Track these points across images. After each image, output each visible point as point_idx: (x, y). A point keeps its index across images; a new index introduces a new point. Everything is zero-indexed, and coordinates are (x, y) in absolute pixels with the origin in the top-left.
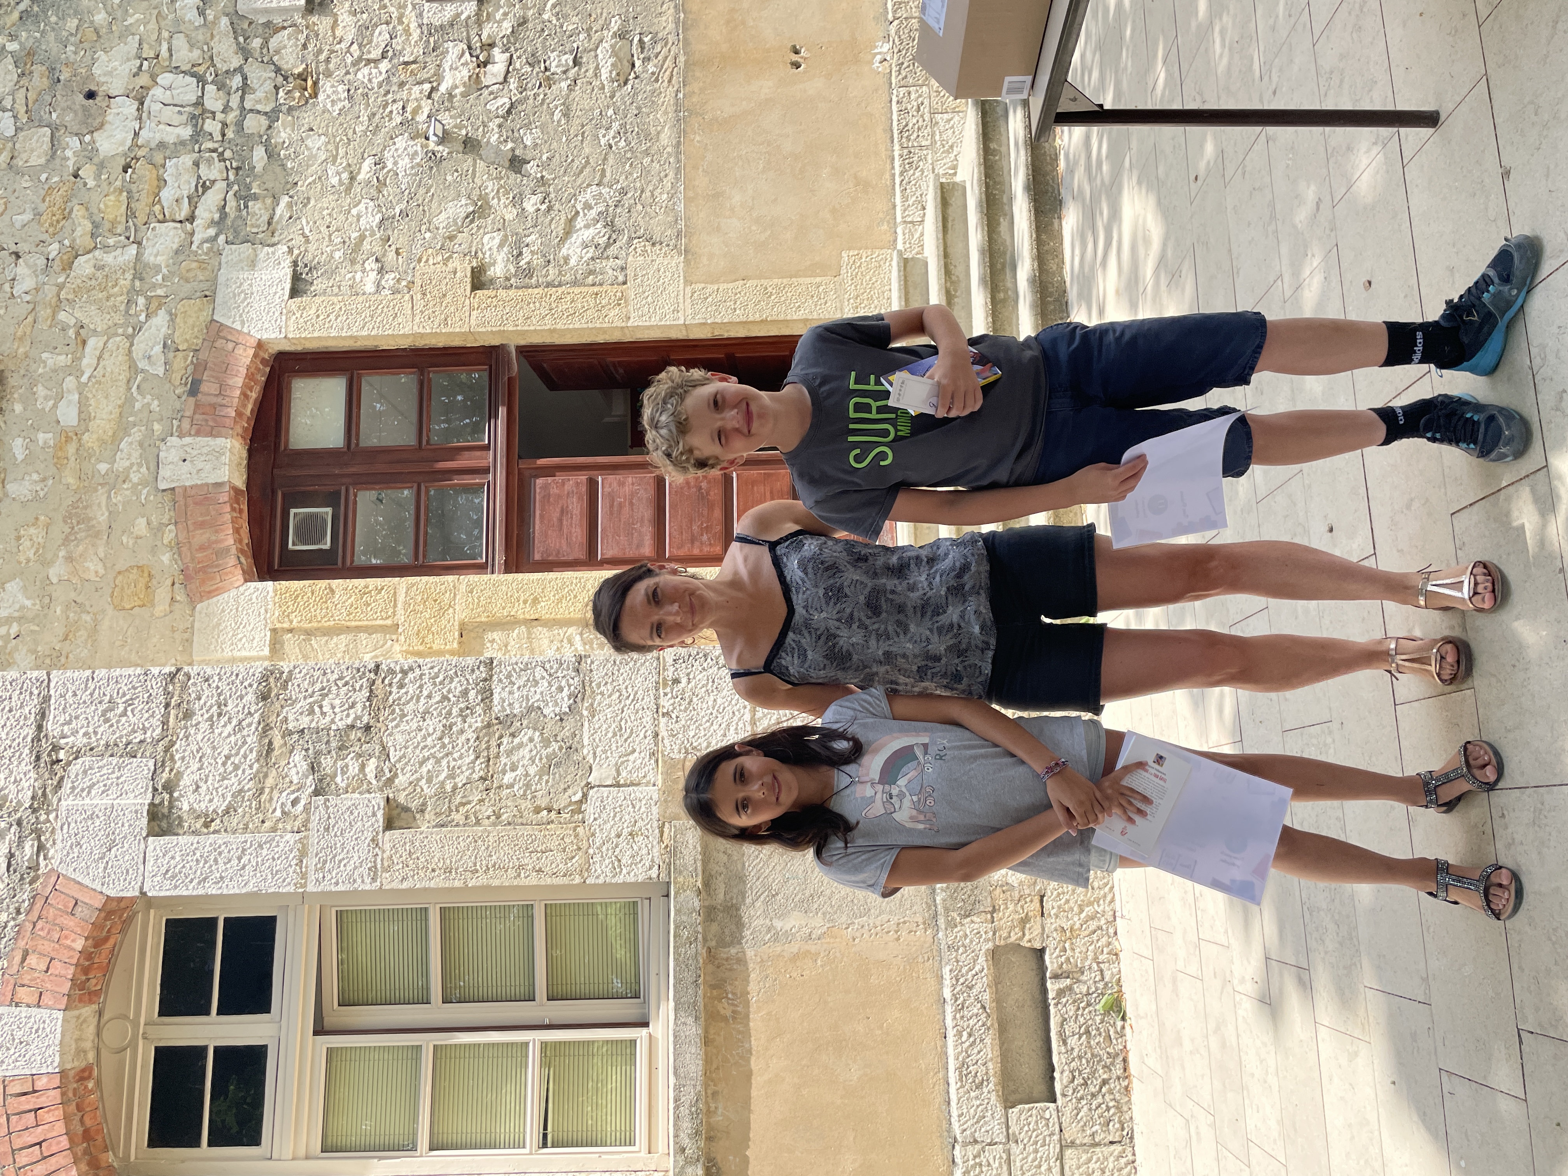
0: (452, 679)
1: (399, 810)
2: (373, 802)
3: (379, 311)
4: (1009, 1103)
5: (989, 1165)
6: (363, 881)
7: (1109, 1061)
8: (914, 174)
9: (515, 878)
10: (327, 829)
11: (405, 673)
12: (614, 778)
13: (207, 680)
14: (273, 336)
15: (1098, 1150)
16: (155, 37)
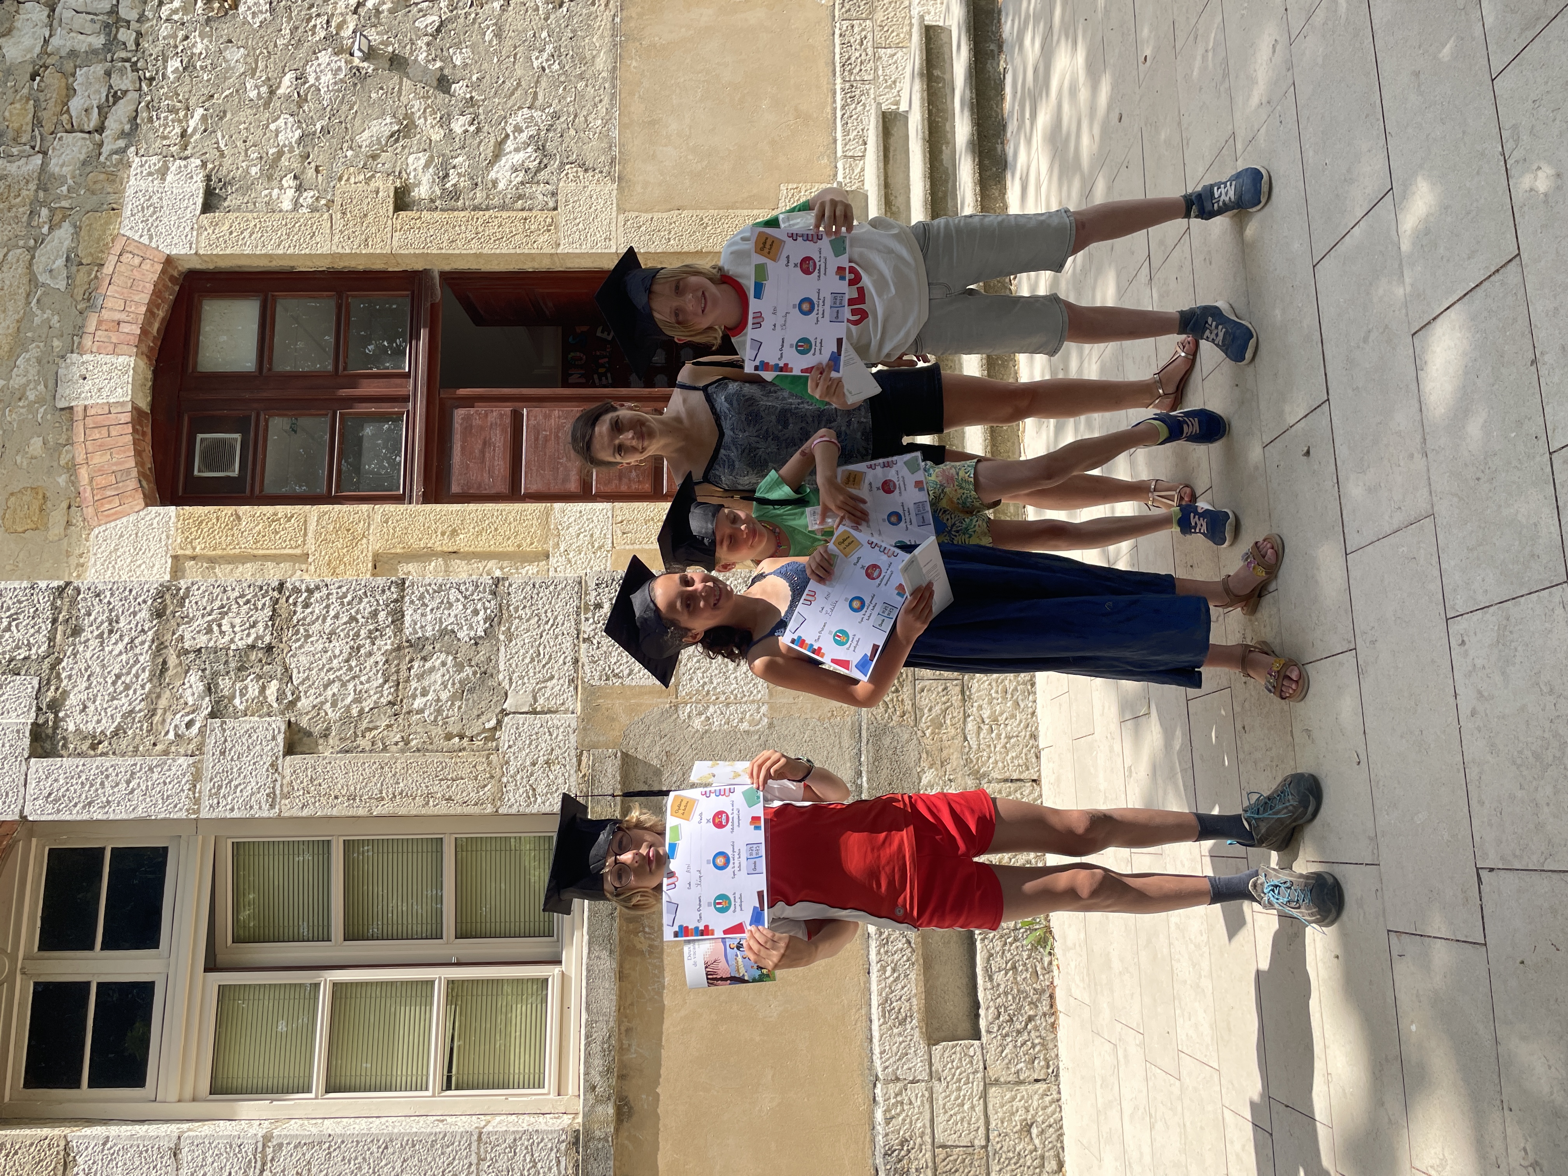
0: (361, 599)
1: (301, 734)
2: (274, 726)
3: (296, 230)
4: (932, 1040)
5: (911, 1103)
6: (260, 808)
7: (1035, 997)
8: (855, 108)
9: (423, 806)
10: (223, 753)
11: (310, 591)
12: (531, 705)
13: (98, 595)
14: (183, 252)
15: (1022, 1088)
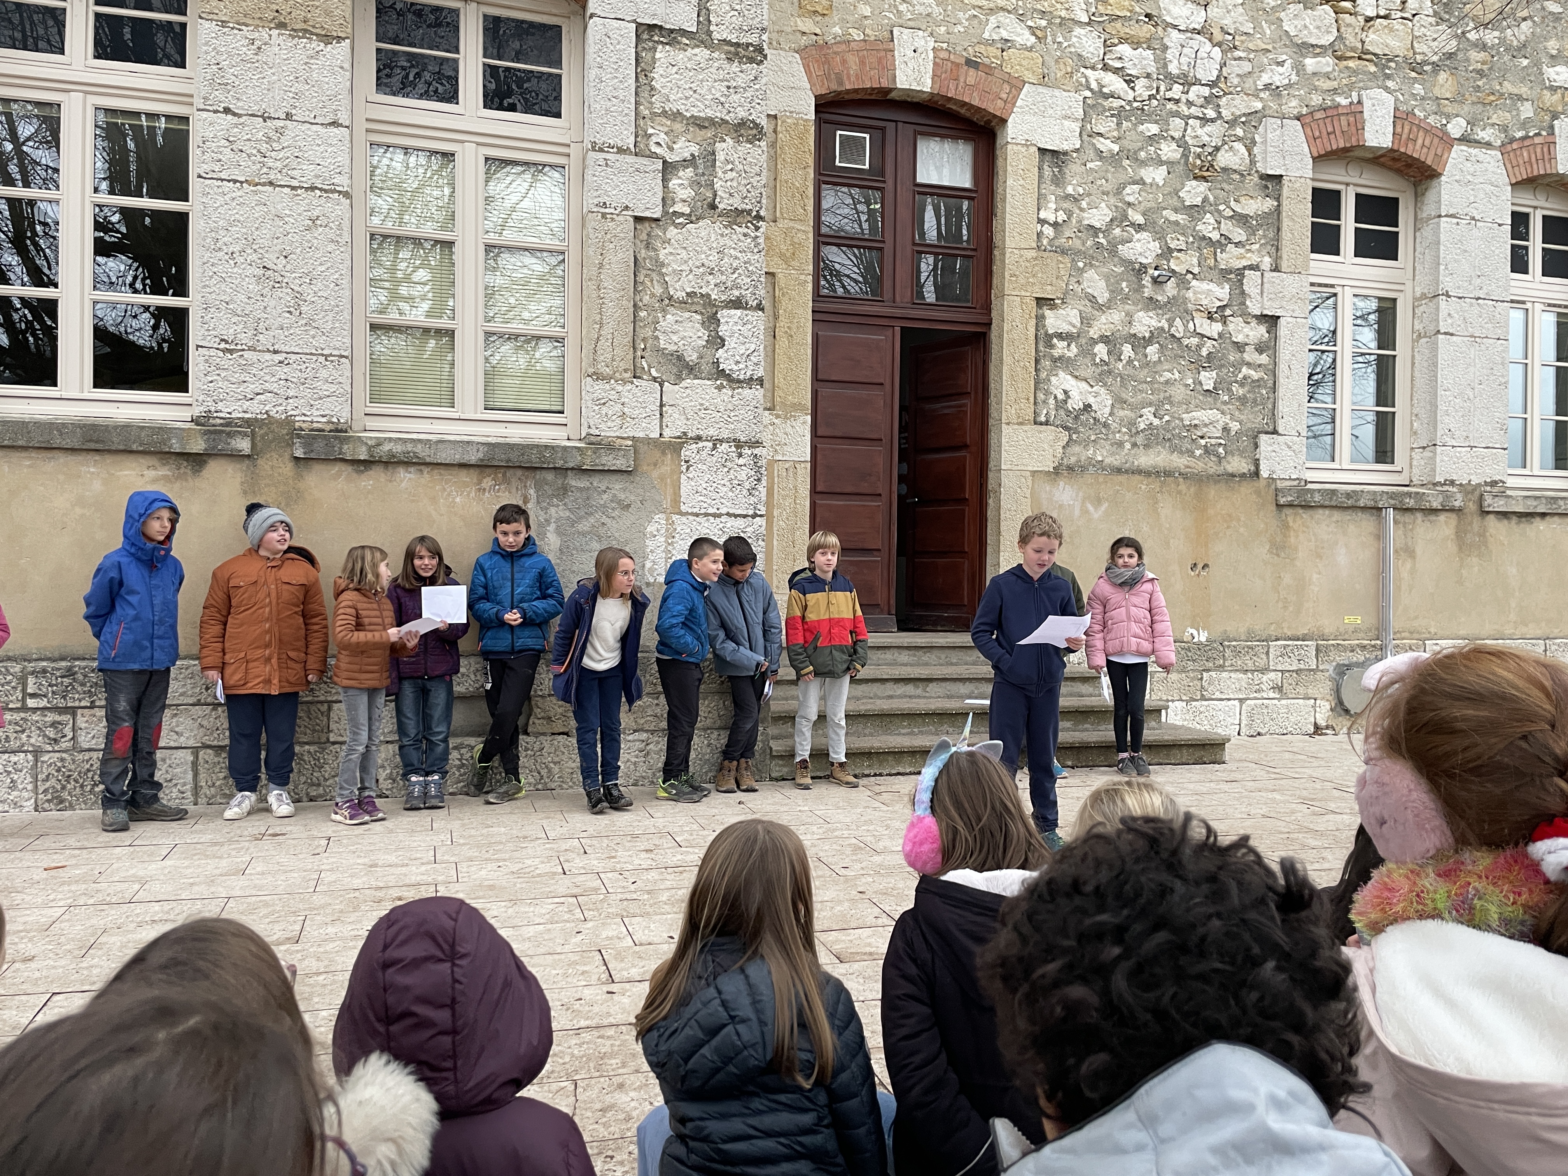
0: (749, 277)
1: (649, 229)
2: (656, 208)
6: (596, 197)
10: (637, 170)
11: (754, 240)
12: (667, 403)
13: (756, 79)
16: (1251, 46)
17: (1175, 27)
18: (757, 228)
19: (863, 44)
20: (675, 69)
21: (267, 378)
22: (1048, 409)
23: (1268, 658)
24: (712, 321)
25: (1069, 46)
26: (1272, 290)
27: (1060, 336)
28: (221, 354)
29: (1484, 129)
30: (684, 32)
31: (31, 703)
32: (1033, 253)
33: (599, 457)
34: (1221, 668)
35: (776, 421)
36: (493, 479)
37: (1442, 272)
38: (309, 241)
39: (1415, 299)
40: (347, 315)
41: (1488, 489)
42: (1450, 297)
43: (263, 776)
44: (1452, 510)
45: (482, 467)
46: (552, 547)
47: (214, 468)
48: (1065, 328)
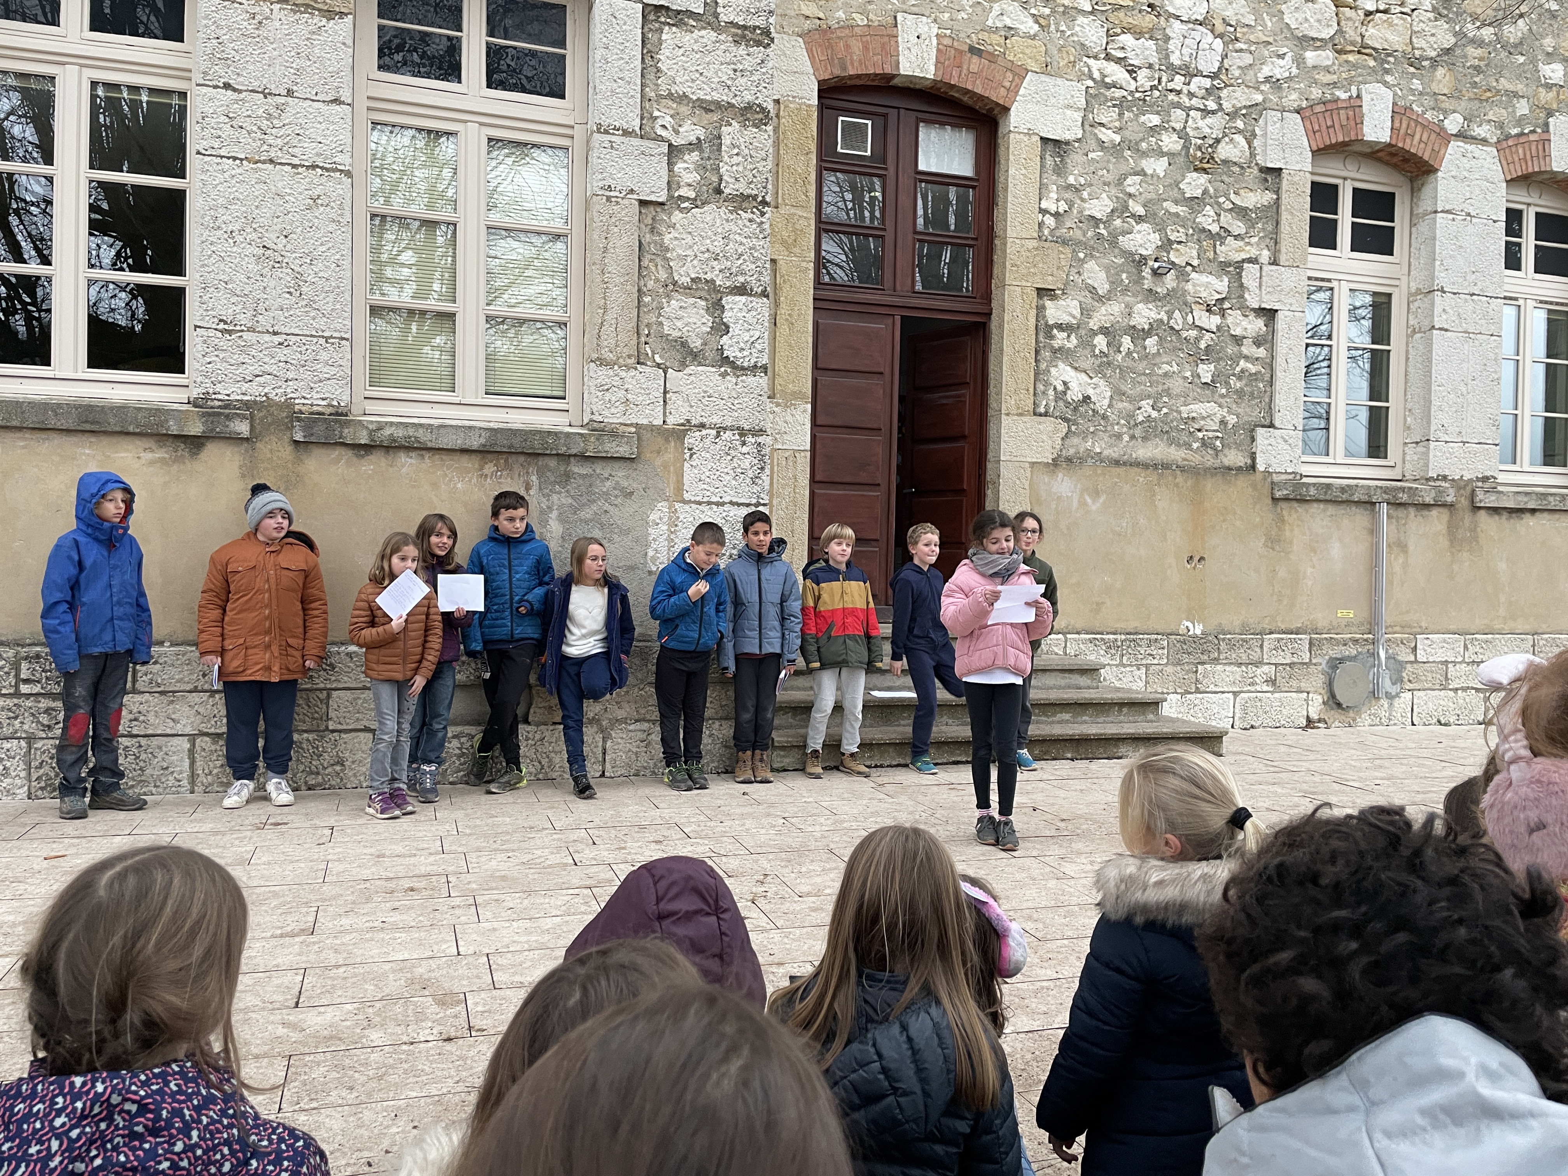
0: (754, 263)
1: (654, 213)
2: (661, 192)
3: (1026, 210)
6: (599, 179)
8: (1102, 649)
9: (597, 306)
10: (642, 153)
11: (761, 225)
12: (671, 390)
14: (1012, 120)
16: (1252, 38)
17: (1177, 17)
18: (763, 214)
19: (866, 29)
20: (682, 51)
21: (267, 359)
22: (1047, 401)
23: (1262, 651)
24: (716, 307)
25: (1072, 35)
26: (1270, 283)
27: (1060, 327)
28: (219, 335)
29: (1480, 125)
30: (690, 14)
31: (25, 689)
32: (1035, 243)
33: (602, 443)
34: (1216, 661)
35: (776, 409)
36: (495, 465)
37: (1437, 267)
38: (309, 221)
39: (1410, 294)
40: (347, 295)
41: (1480, 484)
42: (1444, 292)
43: (261, 764)
44: (1444, 505)
45: (484, 453)
46: (554, 535)
47: (212, 450)
48: (1065, 319)
